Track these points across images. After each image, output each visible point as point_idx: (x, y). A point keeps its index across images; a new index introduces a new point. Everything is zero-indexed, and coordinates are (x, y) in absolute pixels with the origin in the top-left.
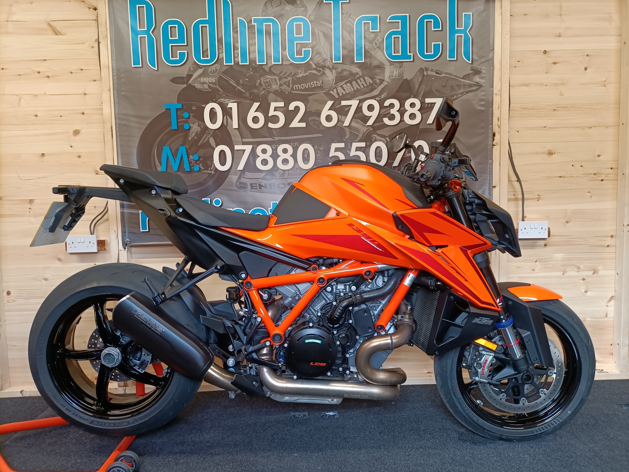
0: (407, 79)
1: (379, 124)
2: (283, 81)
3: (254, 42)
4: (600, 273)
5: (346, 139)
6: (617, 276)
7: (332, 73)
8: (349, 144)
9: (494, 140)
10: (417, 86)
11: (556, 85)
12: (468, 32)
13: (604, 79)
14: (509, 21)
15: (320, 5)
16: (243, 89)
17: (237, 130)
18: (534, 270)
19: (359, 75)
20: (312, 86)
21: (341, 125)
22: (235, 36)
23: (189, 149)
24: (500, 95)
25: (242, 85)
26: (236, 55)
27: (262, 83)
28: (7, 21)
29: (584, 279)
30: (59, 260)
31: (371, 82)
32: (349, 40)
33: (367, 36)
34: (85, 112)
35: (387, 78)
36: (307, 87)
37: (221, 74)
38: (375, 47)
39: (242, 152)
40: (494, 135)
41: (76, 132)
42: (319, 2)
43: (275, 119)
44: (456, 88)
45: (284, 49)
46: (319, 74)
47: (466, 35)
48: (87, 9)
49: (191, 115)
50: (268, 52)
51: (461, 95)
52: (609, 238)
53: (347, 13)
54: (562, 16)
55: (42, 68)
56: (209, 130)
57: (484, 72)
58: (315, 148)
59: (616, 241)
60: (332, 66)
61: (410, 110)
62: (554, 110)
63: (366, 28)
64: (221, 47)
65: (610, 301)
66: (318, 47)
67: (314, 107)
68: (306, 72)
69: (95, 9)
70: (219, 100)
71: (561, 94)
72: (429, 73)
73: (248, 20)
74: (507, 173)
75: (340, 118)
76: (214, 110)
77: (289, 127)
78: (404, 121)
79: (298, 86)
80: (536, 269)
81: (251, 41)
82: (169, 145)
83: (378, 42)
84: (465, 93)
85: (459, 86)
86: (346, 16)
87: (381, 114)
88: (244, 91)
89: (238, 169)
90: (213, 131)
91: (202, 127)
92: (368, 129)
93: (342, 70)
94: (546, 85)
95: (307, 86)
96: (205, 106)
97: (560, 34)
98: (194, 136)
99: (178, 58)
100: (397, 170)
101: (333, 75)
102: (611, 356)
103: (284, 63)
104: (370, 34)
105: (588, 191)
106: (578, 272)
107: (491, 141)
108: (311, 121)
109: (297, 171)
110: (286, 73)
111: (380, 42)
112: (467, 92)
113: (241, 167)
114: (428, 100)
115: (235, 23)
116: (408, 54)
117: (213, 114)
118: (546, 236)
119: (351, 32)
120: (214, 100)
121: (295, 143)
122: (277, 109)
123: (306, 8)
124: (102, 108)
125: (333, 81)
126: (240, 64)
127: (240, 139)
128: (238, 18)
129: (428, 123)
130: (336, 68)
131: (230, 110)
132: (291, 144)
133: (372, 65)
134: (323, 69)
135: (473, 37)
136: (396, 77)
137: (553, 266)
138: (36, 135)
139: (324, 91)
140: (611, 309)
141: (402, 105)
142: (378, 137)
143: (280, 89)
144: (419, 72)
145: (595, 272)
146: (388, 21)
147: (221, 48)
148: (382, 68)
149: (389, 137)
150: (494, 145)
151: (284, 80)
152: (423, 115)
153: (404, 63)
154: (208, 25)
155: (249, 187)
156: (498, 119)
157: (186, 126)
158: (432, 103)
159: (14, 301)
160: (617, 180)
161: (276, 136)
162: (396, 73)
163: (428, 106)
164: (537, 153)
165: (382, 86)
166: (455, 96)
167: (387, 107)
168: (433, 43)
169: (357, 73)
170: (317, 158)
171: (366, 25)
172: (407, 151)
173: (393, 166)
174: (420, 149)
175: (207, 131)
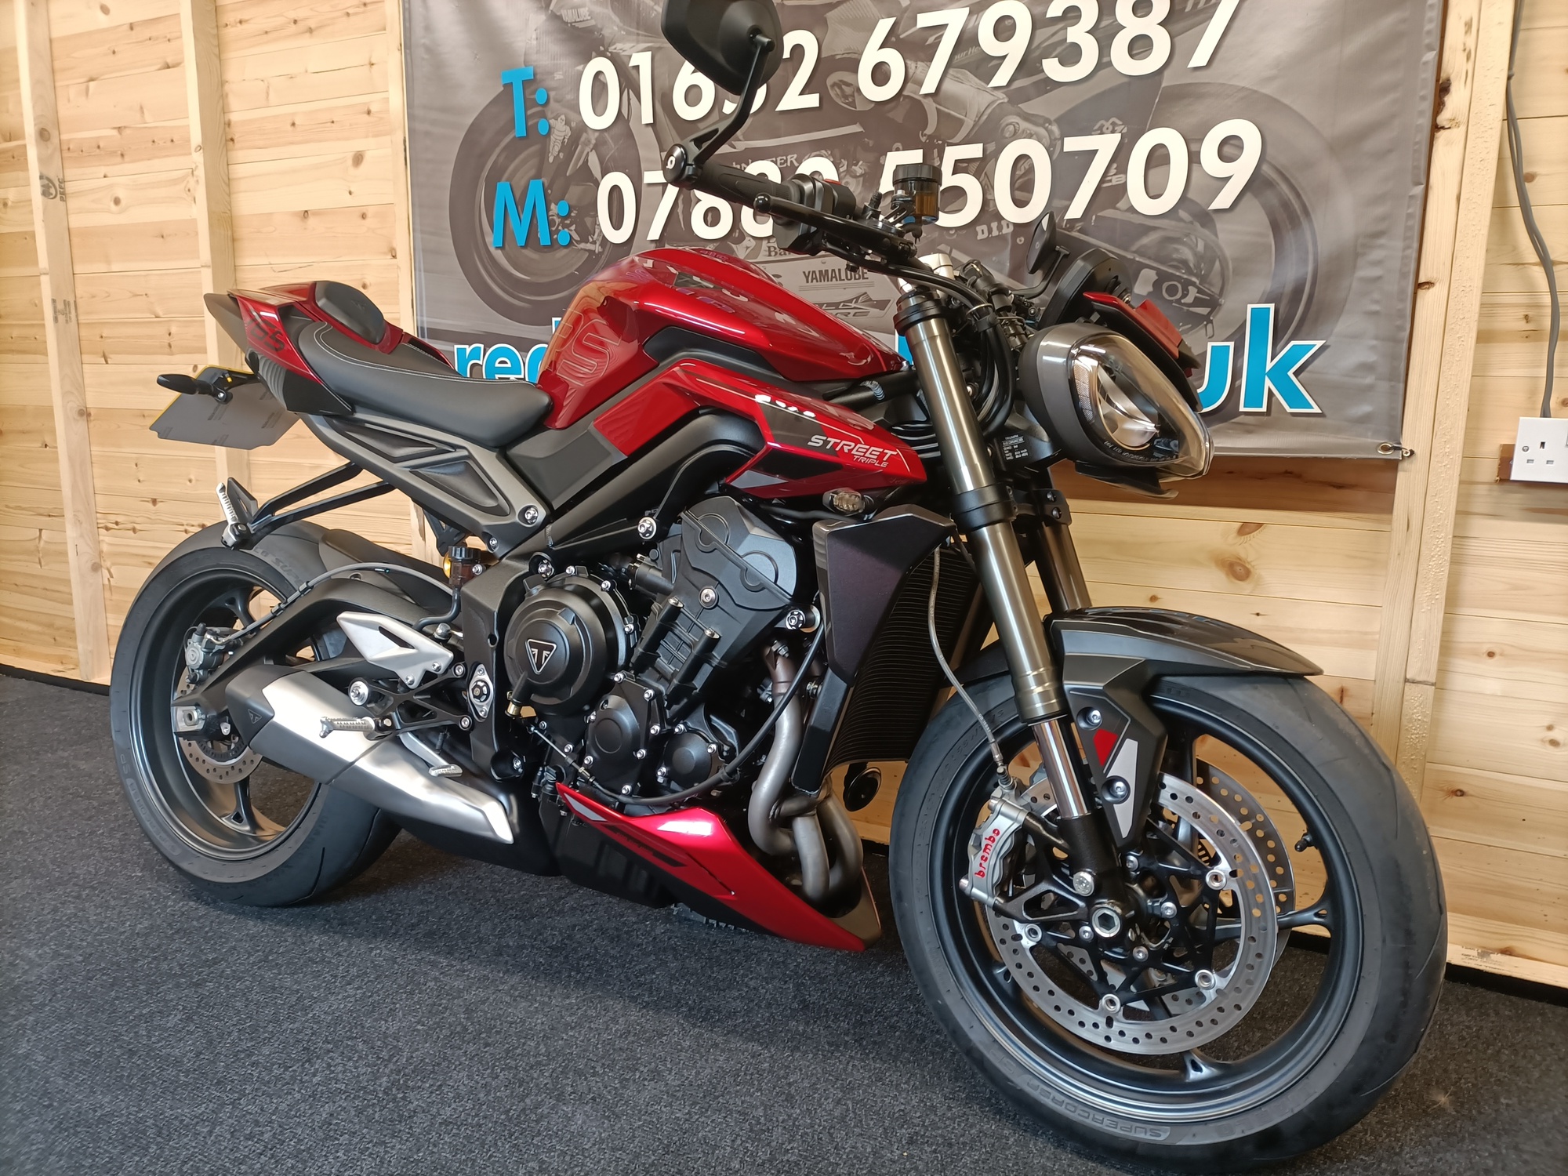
1: (1028, 79)
5: (929, 137)
8: (936, 151)
9: (1439, 106)
17: (650, 129)
21: (915, 93)
23: (551, 186)
34: (373, 110)
39: (661, 188)
40: (1443, 89)
41: (358, 159)
49: (552, 94)
55: (300, 9)
56: (590, 132)
58: (841, 170)
61: (1132, 27)
67: (841, 44)
70: (611, 49)
75: (911, 72)
76: (601, 77)
77: (778, 109)
78: (1110, 64)
82: (509, 180)
87: (1035, 44)
89: (649, 238)
90: (597, 134)
91: (573, 124)
92: (992, 98)
96: (584, 68)
98: (559, 152)
100: (1080, 231)
107: (1433, 115)
108: (834, 85)
113: (655, 231)
117: (599, 88)
121: (789, 157)
127: (657, 154)
129: (1192, 64)
131: (634, 72)
132: (779, 159)
141: (1107, 8)
142: (1024, 125)
149: (1059, 121)
152: (1177, 39)
156: (1468, 25)
157: (543, 127)
161: (741, 138)
163: (1195, 5)
167: (1055, 20)
172: (1115, 165)
173: (1066, 217)
174: (1158, 158)
175: (584, 135)
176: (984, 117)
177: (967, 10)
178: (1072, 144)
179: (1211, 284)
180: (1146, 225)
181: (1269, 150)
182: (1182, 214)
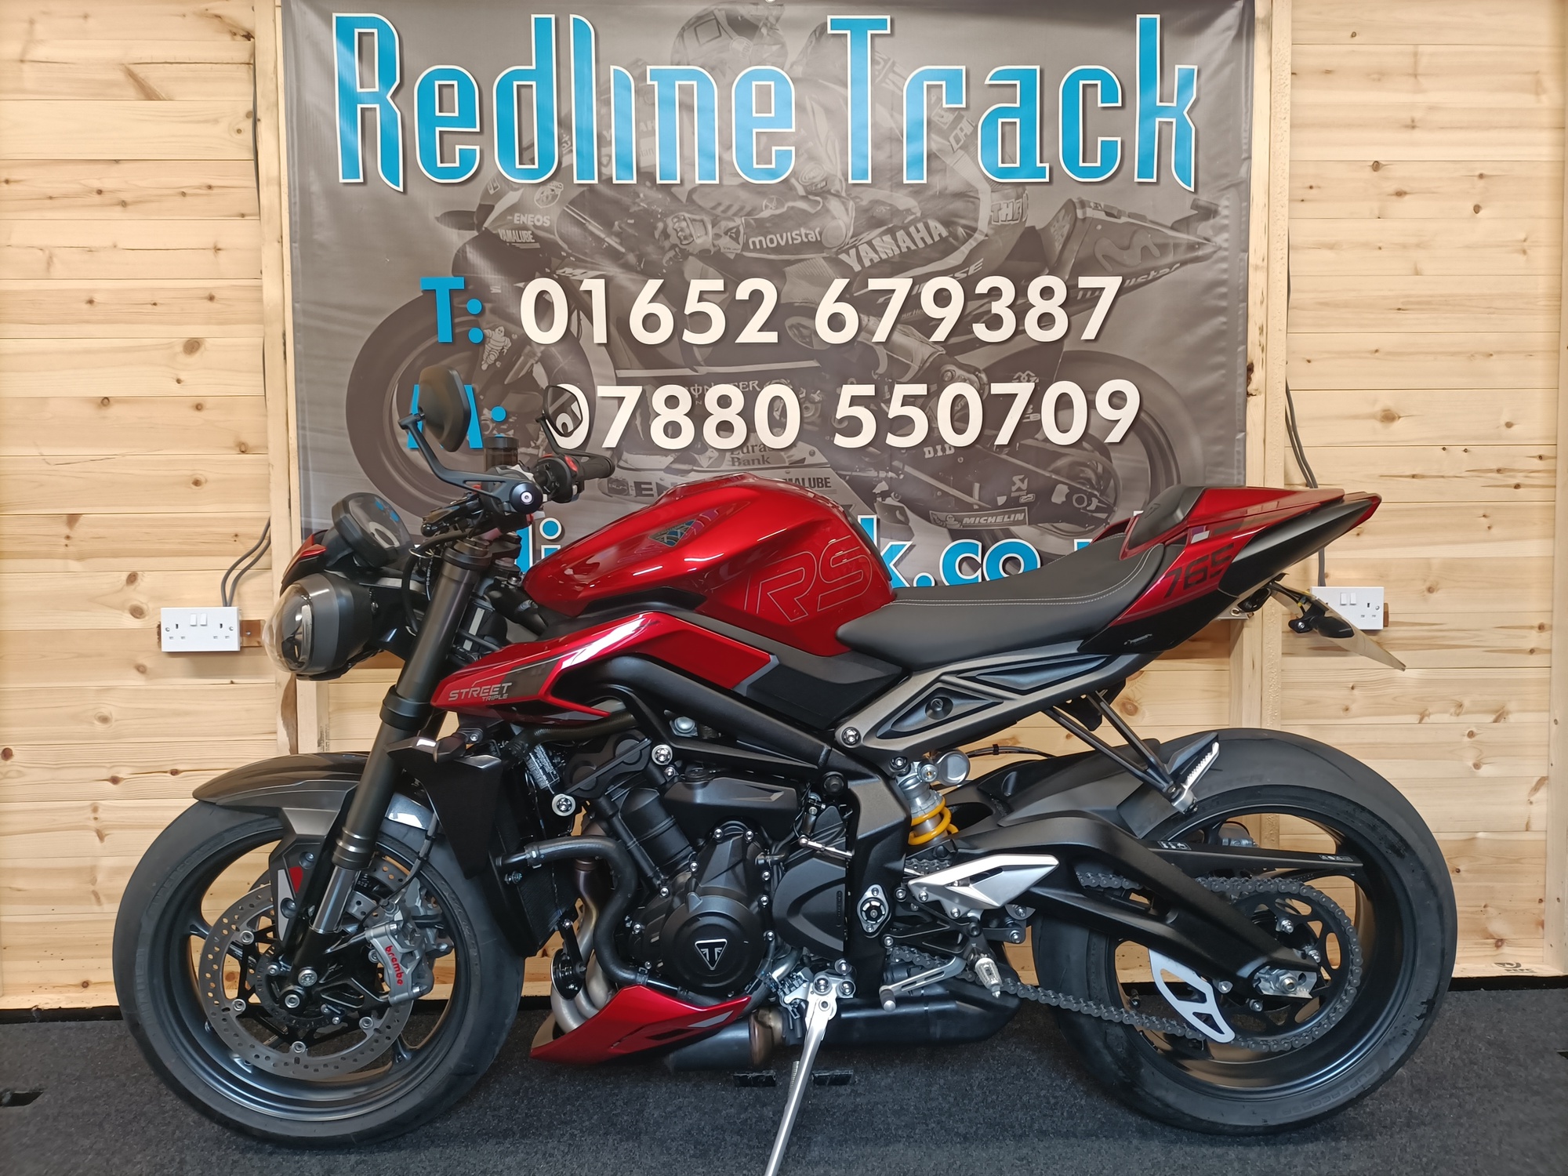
0: (1033, 227)
1: (962, 337)
2: (723, 228)
3: (650, 128)
4: (1512, 718)
5: (880, 375)
6: (1554, 727)
7: (847, 210)
8: (886, 387)
9: (1249, 380)
10: (1058, 246)
11: (1404, 247)
12: (1188, 113)
13: (1522, 236)
14: (1289, 86)
15: (818, 39)
16: (621, 244)
17: (603, 349)
18: (1347, 709)
19: (912, 217)
20: (795, 242)
21: (868, 340)
22: (604, 111)
23: (483, 392)
24: (1265, 270)
25: (618, 235)
26: (604, 160)
27: (670, 230)
28: (22, 61)
29: (1471, 734)
30: (141, 669)
31: (945, 234)
32: (891, 129)
33: (935, 119)
34: (217, 296)
35: (983, 225)
36: (783, 243)
37: (567, 207)
38: (956, 147)
39: (616, 402)
40: (1250, 369)
41: (193, 346)
42: (815, 31)
43: (702, 322)
44: (1156, 252)
45: (726, 146)
46: (813, 211)
47: (1182, 123)
48: (227, 38)
49: (488, 306)
50: (686, 152)
51: (1167, 270)
52: (1534, 633)
53: (886, 62)
54: (1419, 78)
55: (110, 180)
56: (535, 345)
57: (1225, 212)
58: (801, 396)
59: (1551, 638)
60: (846, 191)
61: (1040, 306)
62: (1399, 309)
63: (933, 99)
64: (567, 139)
65: (1536, 789)
66: (811, 144)
67: (798, 292)
68: (780, 203)
69: (249, 36)
70: (559, 272)
71: (1416, 269)
72: (1090, 212)
73: (637, 72)
74: (1282, 464)
75: (864, 322)
76: (547, 297)
77: (737, 341)
78: (1024, 331)
79: (760, 242)
80: (1354, 707)
81: (642, 125)
83: (961, 135)
84: (1178, 265)
85: (1163, 248)
86: (884, 67)
87: (967, 312)
88: (623, 250)
89: (604, 446)
90: (542, 348)
91: (515, 337)
92: (934, 350)
93: (870, 202)
94: (1380, 248)
95: (782, 239)
96: (525, 286)
97: (1413, 121)
98: (496, 361)
99: (457, 164)
100: (1007, 454)
101: (848, 214)
102: (1540, 928)
103: (725, 182)
104: (943, 113)
105: (1481, 512)
106: (1458, 715)
107: (1244, 385)
108: (791, 327)
109: (753, 451)
110: (729, 207)
111: (968, 133)
112: (1184, 263)
113: (612, 440)
114: (1085, 282)
115: (602, 81)
116: (1039, 164)
117: (543, 306)
118: (1379, 626)
119: (895, 108)
120: (547, 270)
121: (751, 383)
122: (705, 296)
123: (783, 45)
124: (261, 286)
125: (848, 229)
126: (615, 181)
127: (611, 371)
128: (612, 68)
129: (1085, 336)
130: (857, 197)
131: (586, 296)
132: (741, 384)
133: (947, 192)
134: (824, 198)
135: (1199, 127)
136: (1007, 223)
137: (1394, 699)
138: (88, 352)
139: (825, 255)
140: (1540, 808)
141: (1021, 291)
142: (959, 372)
143: (714, 245)
144: (1063, 211)
145: (1500, 715)
146: (987, 82)
147: (566, 142)
148: (972, 199)
149: (986, 371)
150: (1249, 395)
151: (725, 224)
152: (1072, 318)
153: (1027, 187)
154: (534, 83)
155: (633, 492)
156: (1261, 329)
157: (475, 336)
158: (1094, 290)
159: (21, 774)
160: (1555, 487)
161: (702, 363)
162: (1007, 212)
163: (1084, 295)
164: (1356, 417)
165: (972, 244)
166: (1153, 273)
167: (981, 296)
168: (1100, 139)
169: (908, 211)
170: (806, 421)
171: (933, 91)
172: (1031, 406)
173: (996, 443)
174: (1064, 402)
175: (528, 348)
176: (928, 364)
177: (910, 281)
178: (998, 388)
179: (1107, 496)
180: (1057, 452)
181: (1145, 403)
182: (1085, 444)
